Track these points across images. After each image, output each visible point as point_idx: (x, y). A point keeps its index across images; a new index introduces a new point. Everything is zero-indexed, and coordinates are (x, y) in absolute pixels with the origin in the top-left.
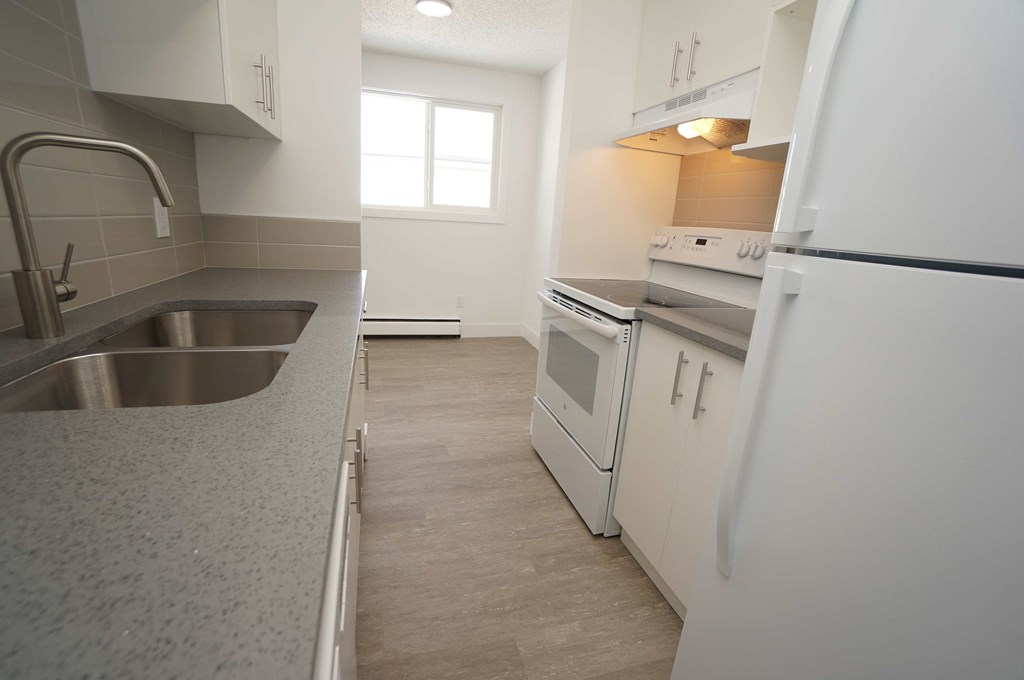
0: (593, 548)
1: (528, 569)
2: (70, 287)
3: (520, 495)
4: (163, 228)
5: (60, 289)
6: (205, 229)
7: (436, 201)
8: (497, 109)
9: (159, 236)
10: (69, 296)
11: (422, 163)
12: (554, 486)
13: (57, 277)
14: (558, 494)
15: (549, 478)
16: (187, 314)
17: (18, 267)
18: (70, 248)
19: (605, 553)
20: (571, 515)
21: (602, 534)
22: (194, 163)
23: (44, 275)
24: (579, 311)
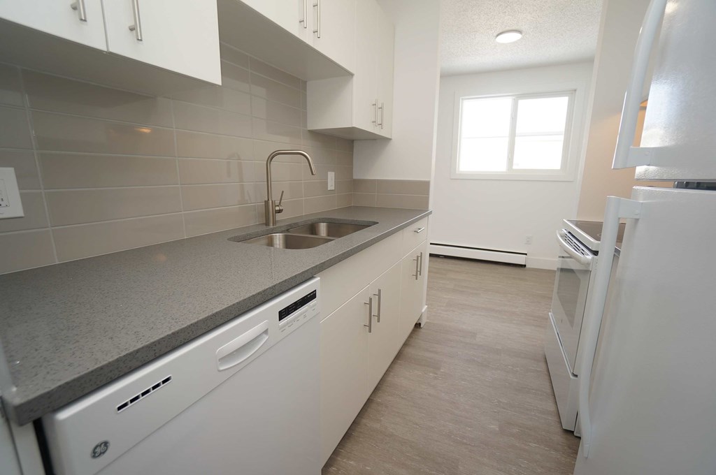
0: (558, 438)
1: (495, 427)
2: (281, 208)
3: (515, 380)
4: (331, 186)
5: (277, 208)
6: (353, 185)
7: (514, 167)
8: (572, 93)
9: (329, 189)
10: (280, 211)
11: (506, 141)
12: (548, 384)
13: (277, 203)
14: (549, 391)
15: (547, 377)
16: (325, 224)
17: (267, 199)
18: (283, 192)
19: (569, 447)
20: (552, 408)
21: (573, 432)
22: (352, 155)
23: (272, 202)
24: (577, 249)
